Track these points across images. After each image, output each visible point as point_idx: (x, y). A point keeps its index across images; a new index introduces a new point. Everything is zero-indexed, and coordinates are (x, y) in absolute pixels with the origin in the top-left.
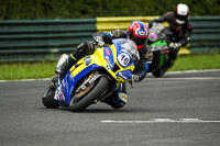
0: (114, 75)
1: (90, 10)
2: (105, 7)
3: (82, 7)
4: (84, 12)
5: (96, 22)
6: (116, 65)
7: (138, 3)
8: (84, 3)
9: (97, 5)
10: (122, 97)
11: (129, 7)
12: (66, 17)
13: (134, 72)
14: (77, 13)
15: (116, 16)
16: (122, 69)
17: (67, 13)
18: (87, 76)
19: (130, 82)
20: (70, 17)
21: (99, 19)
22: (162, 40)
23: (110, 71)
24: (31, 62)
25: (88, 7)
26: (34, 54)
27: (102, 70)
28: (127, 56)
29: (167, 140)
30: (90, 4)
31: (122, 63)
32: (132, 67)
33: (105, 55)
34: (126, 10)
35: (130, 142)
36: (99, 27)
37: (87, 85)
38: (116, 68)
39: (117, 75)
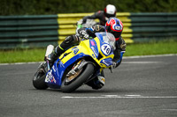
0: (98, 62)
1: (53, 8)
2: (65, 5)
3: (46, 6)
4: (48, 10)
5: (57, 18)
6: (100, 54)
7: (91, 2)
8: (48, 2)
9: (58, 4)
11: (84, 6)
12: (33, 14)
14: (42, 11)
15: (74, 12)
16: (105, 57)
17: (34, 10)
18: (76, 63)
19: (110, 68)
20: (37, 14)
21: (60, 15)
23: (95, 59)
24: (5, 50)
25: (50, 6)
26: (8, 43)
27: (88, 58)
29: (115, 112)
30: (52, 3)
31: (105, 52)
32: (112, 56)
34: (81, 8)
35: (85, 113)
36: (60, 21)
37: (76, 70)
38: (100, 57)
39: (101, 62)
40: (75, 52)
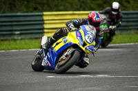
0: (84, 49)
5: (43, 15)
6: (84, 43)
10: (86, 60)
11: (64, 6)
12: (24, 12)
13: (95, 46)
16: (88, 45)
18: (65, 50)
19: (93, 53)
22: (104, 24)
23: (81, 46)
27: (75, 46)
28: (91, 36)
31: (88, 41)
32: (94, 43)
33: (77, 36)
36: (45, 18)
37: (67, 56)
38: (84, 45)
39: (86, 49)
40: (65, 42)
